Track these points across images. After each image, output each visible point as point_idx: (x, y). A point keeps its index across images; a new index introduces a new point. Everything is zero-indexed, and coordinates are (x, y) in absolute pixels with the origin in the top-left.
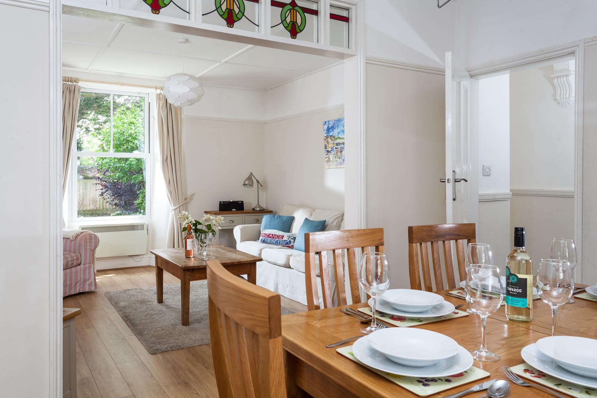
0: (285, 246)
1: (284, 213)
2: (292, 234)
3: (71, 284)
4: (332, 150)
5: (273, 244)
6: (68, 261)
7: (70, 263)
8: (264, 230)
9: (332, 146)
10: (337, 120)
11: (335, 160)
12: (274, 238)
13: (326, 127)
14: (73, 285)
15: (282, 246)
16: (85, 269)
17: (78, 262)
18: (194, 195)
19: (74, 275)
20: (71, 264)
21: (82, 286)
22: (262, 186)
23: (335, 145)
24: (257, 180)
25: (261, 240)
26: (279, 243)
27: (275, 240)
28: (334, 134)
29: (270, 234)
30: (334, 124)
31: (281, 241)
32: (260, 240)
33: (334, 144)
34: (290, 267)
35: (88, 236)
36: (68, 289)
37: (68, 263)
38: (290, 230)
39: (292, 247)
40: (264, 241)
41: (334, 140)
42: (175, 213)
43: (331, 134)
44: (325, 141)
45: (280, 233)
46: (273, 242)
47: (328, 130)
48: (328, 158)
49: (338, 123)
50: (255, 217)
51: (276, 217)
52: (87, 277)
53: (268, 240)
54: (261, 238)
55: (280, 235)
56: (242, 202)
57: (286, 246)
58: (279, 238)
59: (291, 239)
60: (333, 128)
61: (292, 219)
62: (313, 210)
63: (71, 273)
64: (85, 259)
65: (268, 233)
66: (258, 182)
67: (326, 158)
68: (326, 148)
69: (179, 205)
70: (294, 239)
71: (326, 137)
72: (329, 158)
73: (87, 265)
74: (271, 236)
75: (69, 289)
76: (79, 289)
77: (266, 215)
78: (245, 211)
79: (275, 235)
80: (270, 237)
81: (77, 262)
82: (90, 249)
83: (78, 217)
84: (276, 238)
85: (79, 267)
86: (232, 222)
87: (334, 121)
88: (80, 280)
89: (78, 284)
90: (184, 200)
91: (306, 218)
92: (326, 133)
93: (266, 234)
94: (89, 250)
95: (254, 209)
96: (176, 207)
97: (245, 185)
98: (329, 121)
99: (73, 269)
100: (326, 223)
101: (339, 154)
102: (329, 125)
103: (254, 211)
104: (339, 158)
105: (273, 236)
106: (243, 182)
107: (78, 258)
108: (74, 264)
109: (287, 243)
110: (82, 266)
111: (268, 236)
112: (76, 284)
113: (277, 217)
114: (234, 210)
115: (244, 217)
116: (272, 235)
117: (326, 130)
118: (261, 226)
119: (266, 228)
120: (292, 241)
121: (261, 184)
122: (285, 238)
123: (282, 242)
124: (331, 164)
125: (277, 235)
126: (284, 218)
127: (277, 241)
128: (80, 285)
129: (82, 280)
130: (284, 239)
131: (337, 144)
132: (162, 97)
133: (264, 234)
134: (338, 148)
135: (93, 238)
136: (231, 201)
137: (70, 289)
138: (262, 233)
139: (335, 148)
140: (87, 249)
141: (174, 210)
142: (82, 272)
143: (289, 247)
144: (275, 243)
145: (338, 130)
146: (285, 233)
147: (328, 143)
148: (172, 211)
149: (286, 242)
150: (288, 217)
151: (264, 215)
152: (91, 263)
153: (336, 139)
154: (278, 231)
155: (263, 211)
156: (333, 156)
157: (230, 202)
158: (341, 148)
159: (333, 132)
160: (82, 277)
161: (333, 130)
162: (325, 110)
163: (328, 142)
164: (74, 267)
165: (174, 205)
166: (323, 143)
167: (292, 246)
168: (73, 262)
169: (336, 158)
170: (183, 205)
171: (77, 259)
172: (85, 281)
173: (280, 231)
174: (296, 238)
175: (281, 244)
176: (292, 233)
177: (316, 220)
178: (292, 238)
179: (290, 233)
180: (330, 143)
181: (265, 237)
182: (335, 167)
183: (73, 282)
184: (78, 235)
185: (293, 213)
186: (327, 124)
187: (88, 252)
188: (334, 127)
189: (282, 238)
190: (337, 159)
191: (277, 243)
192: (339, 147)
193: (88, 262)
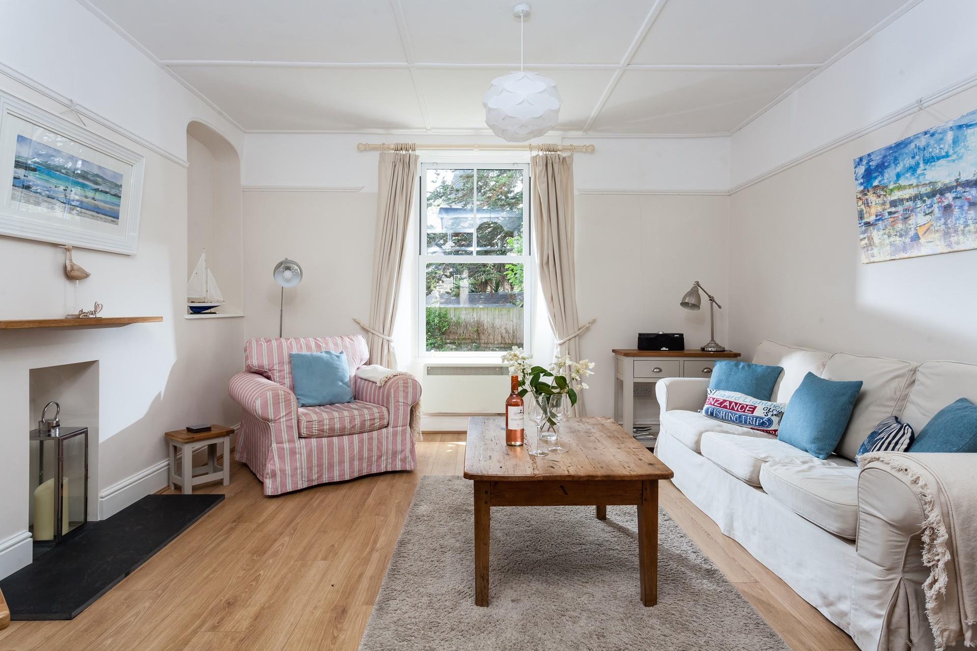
0: (758, 430)
1: (761, 360)
2: (775, 403)
3: (370, 458)
4: (879, 220)
5: (731, 421)
6: (365, 421)
7: (368, 423)
8: (713, 392)
9: (880, 209)
10: (893, 145)
11: (887, 241)
12: (733, 409)
13: (862, 170)
14: (374, 458)
15: (752, 428)
16: (395, 434)
17: (382, 422)
18: (594, 321)
19: (375, 442)
20: (370, 425)
21: (390, 461)
22: (720, 307)
23: (888, 206)
24: (709, 296)
25: (707, 412)
26: (746, 423)
27: (735, 414)
28: (886, 181)
29: (725, 401)
30: (885, 156)
31: (750, 419)
32: (703, 411)
33: (884, 204)
34: (759, 487)
35: (402, 382)
36: (365, 465)
37: (365, 424)
38: (773, 396)
39: (774, 433)
40: (712, 414)
41: (885, 195)
42: (561, 349)
43: (876, 183)
44: (860, 203)
45: (749, 400)
46: (731, 418)
47: (868, 175)
48: (867, 240)
49: (896, 152)
50: (701, 363)
51: (741, 366)
52: (399, 447)
53: (720, 413)
54: (706, 406)
55: (747, 405)
56: (681, 335)
57: (761, 430)
58: (744, 412)
59: (772, 415)
60: (882, 167)
61: (777, 373)
62: (827, 353)
63: (370, 439)
64: (396, 419)
65: (721, 399)
66: (712, 299)
67: (861, 240)
68: (861, 218)
69: (569, 338)
70: (780, 414)
71: (862, 192)
72: (870, 239)
73: (400, 429)
74: (728, 404)
75: (367, 464)
76: (385, 465)
77: (721, 361)
78: (685, 352)
79: (736, 404)
80: (725, 407)
81: (380, 422)
82: (404, 403)
83: (427, 350)
84: (737, 410)
85: (384, 430)
86: (658, 370)
87: (885, 150)
88: (387, 453)
89: (384, 458)
90: (576, 329)
91: (810, 373)
92: (861, 184)
93: (717, 401)
94: (402, 404)
95: (703, 349)
96: (563, 341)
97: (684, 304)
98: (869, 155)
99: (375, 434)
100: (863, 388)
101: (900, 226)
102: (871, 164)
103: (703, 353)
104: (901, 236)
105: (732, 406)
106: (682, 299)
107: (382, 416)
108: (376, 425)
109: (763, 424)
110: (390, 429)
111: (721, 404)
112: (380, 457)
113: (743, 367)
114: (664, 349)
115: (682, 363)
116: (731, 403)
117: (863, 177)
118: (709, 382)
119: (718, 387)
120: (775, 419)
121: (719, 304)
122: (759, 412)
123: (752, 421)
124: (875, 251)
125: (740, 404)
126: (759, 370)
127: (740, 416)
128: (387, 460)
129: (390, 452)
130: (756, 413)
131: (894, 204)
132: (539, 160)
133: (714, 399)
134: (895, 213)
135: (410, 384)
136: (661, 333)
137: (370, 465)
138: (709, 396)
139: (887, 214)
140: (399, 402)
141: (561, 345)
142: (390, 438)
143: (767, 432)
144: (736, 420)
145: (895, 169)
146: (759, 401)
147: (868, 206)
148: (557, 348)
149: (760, 421)
150: (768, 367)
151: (717, 361)
152: (407, 425)
153: (892, 190)
154: (743, 395)
155: (721, 354)
156: (882, 232)
157: (658, 335)
158: (905, 210)
159: (883, 175)
160: (390, 447)
161: (882, 174)
162: (858, 135)
163: (867, 204)
164: (376, 430)
165: (561, 338)
166: (855, 206)
167: (776, 431)
168: (372, 422)
169: (889, 236)
170: (575, 337)
171: (381, 418)
172: (395, 454)
173: (748, 396)
174: (783, 413)
175: (750, 423)
176: (776, 401)
177: (835, 379)
178: (775, 413)
179: (770, 403)
180: (874, 203)
181: (714, 405)
182: (888, 258)
183: (375, 453)
184: (390, 379)
185: (780, 359)
186: (865, 162)
187: (401, 408)
188: (886, 164)
189: (753, 412)
190: (892, 239)
191: (739, 421)
192: (900, 208)
193: (400, 423)
